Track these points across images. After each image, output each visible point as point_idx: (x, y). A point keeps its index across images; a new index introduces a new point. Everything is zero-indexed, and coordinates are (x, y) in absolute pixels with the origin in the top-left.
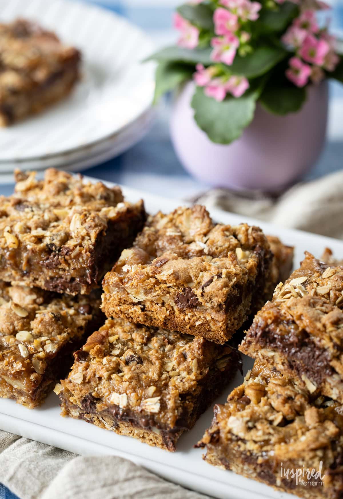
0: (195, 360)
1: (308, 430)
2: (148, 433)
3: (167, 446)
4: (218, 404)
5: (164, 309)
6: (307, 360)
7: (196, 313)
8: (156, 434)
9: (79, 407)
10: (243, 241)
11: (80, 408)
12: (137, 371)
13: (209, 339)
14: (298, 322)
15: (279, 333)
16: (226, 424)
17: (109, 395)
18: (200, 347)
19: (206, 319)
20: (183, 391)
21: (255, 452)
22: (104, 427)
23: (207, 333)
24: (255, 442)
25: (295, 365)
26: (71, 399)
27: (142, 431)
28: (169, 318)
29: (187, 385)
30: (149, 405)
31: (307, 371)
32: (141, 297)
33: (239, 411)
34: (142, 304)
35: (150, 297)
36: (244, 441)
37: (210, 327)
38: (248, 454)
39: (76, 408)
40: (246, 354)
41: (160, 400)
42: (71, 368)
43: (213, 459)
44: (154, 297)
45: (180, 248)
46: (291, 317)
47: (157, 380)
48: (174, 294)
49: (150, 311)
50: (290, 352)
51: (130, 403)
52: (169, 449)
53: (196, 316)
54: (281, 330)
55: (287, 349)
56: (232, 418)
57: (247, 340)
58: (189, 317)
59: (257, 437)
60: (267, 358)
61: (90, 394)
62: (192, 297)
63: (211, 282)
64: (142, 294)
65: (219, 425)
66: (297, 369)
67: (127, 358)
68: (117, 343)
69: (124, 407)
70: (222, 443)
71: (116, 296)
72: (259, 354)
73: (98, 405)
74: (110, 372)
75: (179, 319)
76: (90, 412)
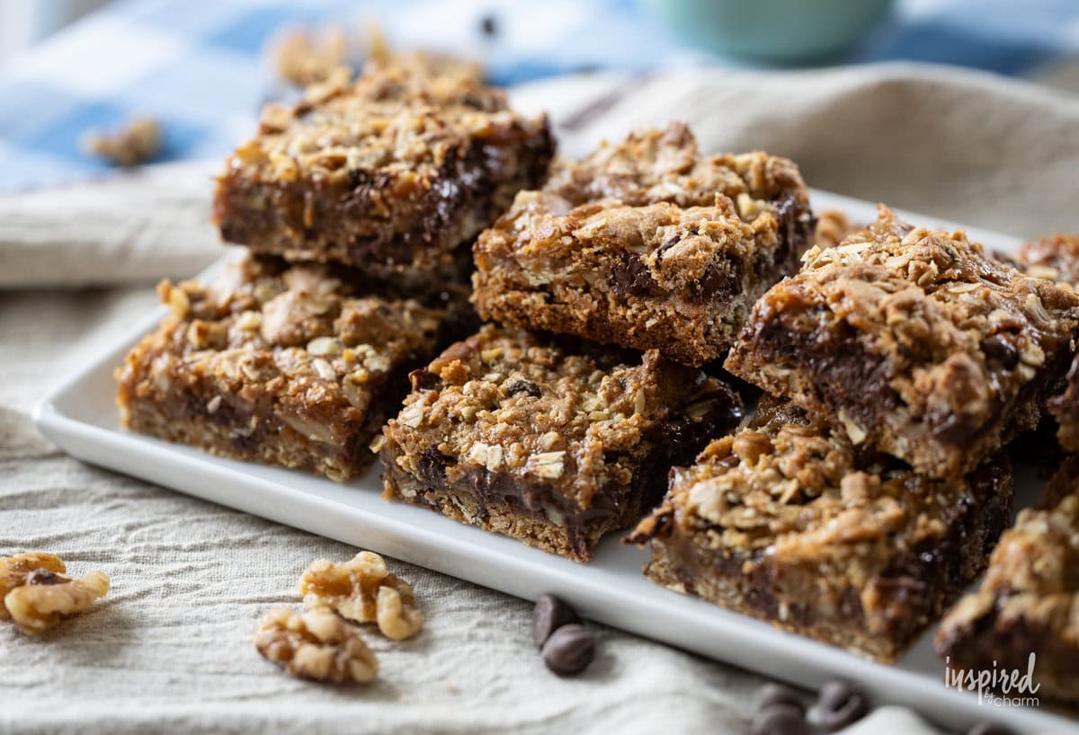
0: (639, 392)
1: (844, 509)
2: (541, 526)
3: (578, 551)
4: (676, 465)
5: (587, 298)
6: (848, 384)
7: (646, 303)
8: (555, 526)
9: (415, 478)
10: (754, 184)
11: (418, 481)
12: (527, 407)
13: (672, 356)
14: (833, 306)
15: (797, 328)
16: (687, 497)
17: (468, 448)
18: (652, 368)
19: (666, 315)
20: (612, 445)
21: (739, 549)
22: (460, 518)
23: (668, 345)
24: (740, 530)
25: (827, 392)
26: (400, 461)
27: (530, 522)
28: (597, 315)
29: (620, 435)
30: (542, 465)
31: (849, 403)
32: (546, 277)
33: (715, 476)
34: (549, 290)
35: (563, 274)
36: (719, 529)
37: (674, 331)
38: (726, 554)
39: (410, 480)
40: (737, 375)
41: (564, 456)
42: (404, 402)
43: (662, 571)
44: (568, 274)
45: (631, 194)
46: (822, 299)
47: (563, 424)
48: (607, 267)
49: (561, 303)
50: (817, 368)
51: (508, 460)
52: (581, 558)
53: (646, 308)
54: (800, 323)
55: (812, 361)
56: (698, 487)
57: (739, 347)
58: (635, 312)
59: (743, 519)
60: (775, 382)
61: (435, 446)
62: (639, 271)
63: (677, 242)
64: (548, 268)
65: (673, 500)
66: (831, 399)
67: (509, 386)
68: (495, 362)
69: (495, 469)
70: (678, 536)
71: (498, 276)
72: (762, 373)
73: (448, 470)
74: (474, 407)
75: (615, 317)
76: (434, 487)
